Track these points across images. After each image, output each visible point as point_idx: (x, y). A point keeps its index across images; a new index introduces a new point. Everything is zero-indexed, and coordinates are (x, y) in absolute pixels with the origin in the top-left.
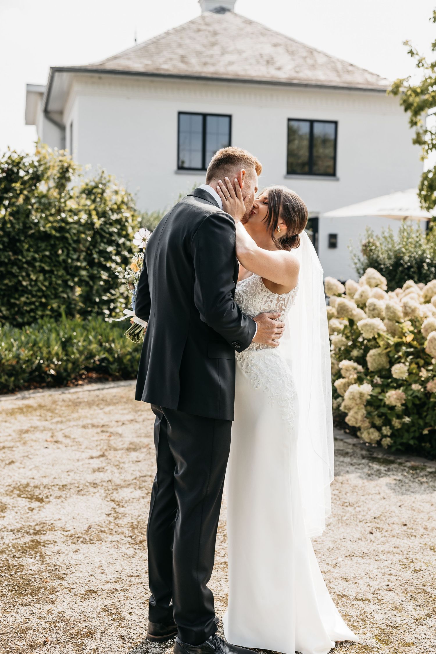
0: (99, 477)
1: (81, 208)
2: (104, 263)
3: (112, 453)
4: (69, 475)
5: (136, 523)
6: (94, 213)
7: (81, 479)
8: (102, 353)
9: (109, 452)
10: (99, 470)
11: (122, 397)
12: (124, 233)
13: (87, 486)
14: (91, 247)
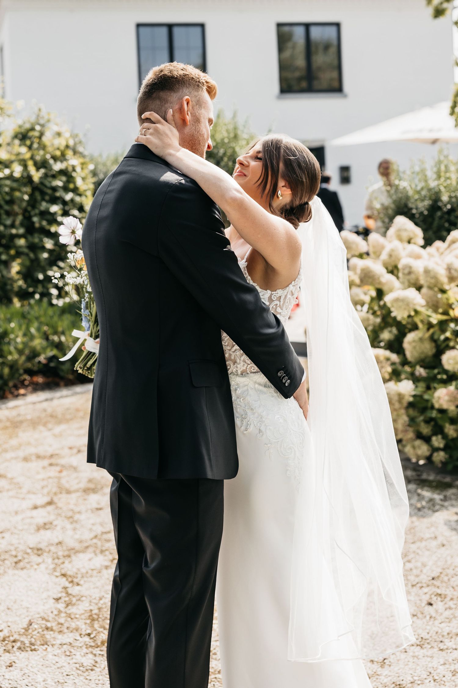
0: (47, 536)
1: (13, 158)
2: (47, 227)
3: (64, 496)
4: (3, 538)
5: (96, 611)
6: (30, 163)
7: (19, 543)
8: (48, 350)
9: (60, 496)
10: (46, 526)
11: (77, 410)
12: (71, 186)
13: (28, 554)
14: (29, 208)
